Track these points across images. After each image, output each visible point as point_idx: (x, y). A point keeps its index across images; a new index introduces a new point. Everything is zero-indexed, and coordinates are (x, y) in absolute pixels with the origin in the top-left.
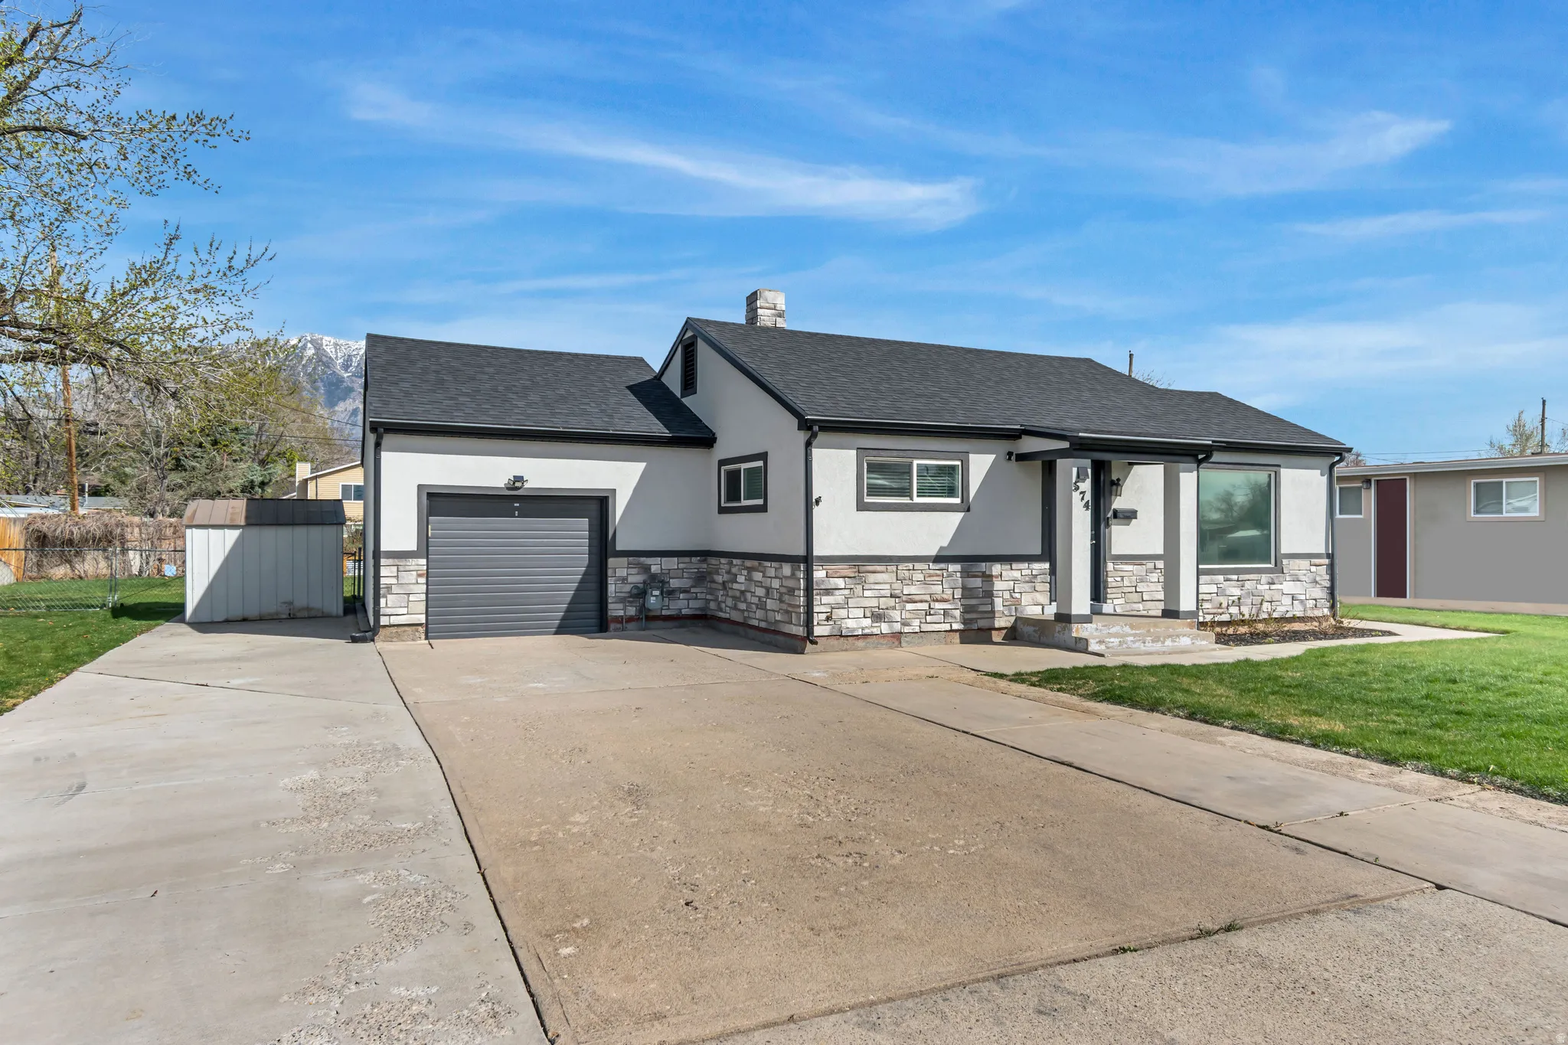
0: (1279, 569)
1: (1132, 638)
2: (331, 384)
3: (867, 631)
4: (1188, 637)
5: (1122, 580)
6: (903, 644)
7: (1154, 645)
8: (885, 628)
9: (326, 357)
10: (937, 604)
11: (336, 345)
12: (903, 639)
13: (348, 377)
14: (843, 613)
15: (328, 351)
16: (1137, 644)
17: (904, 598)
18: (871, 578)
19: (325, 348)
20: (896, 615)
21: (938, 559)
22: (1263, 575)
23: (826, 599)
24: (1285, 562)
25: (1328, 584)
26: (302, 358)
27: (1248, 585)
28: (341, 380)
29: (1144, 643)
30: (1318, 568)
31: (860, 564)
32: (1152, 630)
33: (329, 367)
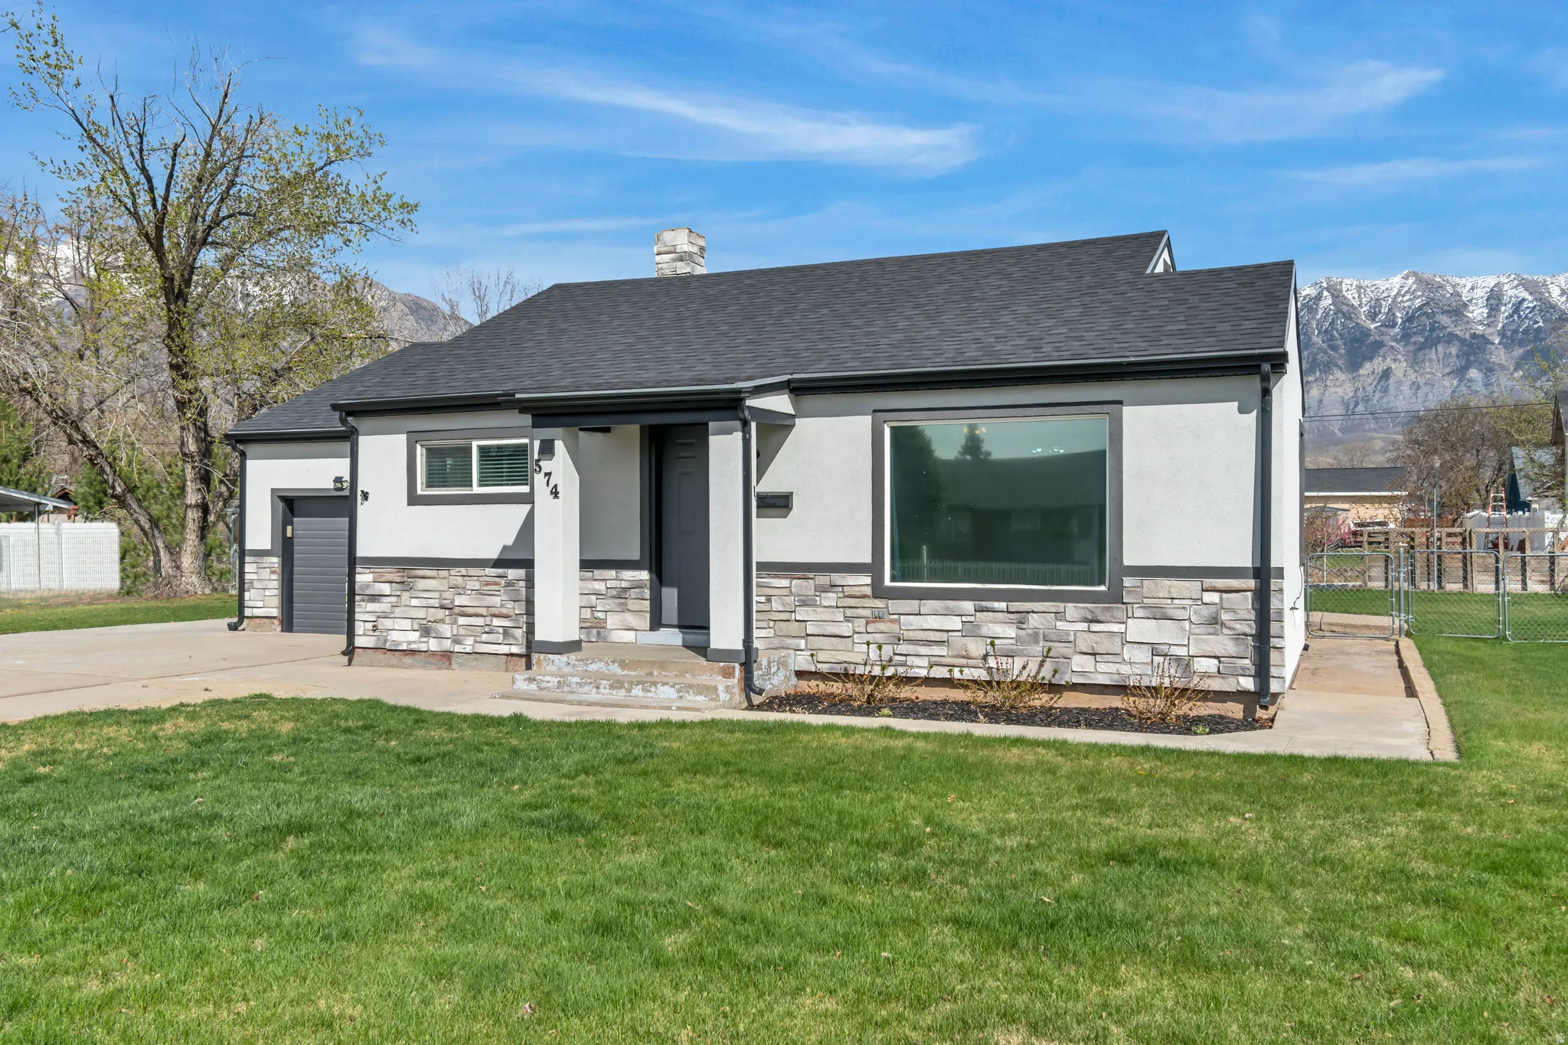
0: (1116, 597)
1: (577, 679)
2: (1355, 340)
3: (413, 646)
4: (673, 686)
5: (769, 600)
6: (454, 666)
7: (614, 692)
8: (433, 645)
9: (1347, 305)
10: (495, 619)
11: (1359, 287)
12: (453, 659)
13: (1376, 328)
14: (387, 623)
15: (1350, 297)
16: (586, 689)
17: (457, 610)
18: (421, 584)
19: (1345, 293)
20: (446, 630)
21: (498, 563)
22: (1070, 605)
23: (371, 606)
24: (1128, 581)
25: (1250, 628)
26: (1316, 310)
27: (1034, 621)
28: (1366, 333)
29: (598, 688)
30: (1225, 596)
31: (408, 567)
32: (656, 673)
33: (1350, 318)
